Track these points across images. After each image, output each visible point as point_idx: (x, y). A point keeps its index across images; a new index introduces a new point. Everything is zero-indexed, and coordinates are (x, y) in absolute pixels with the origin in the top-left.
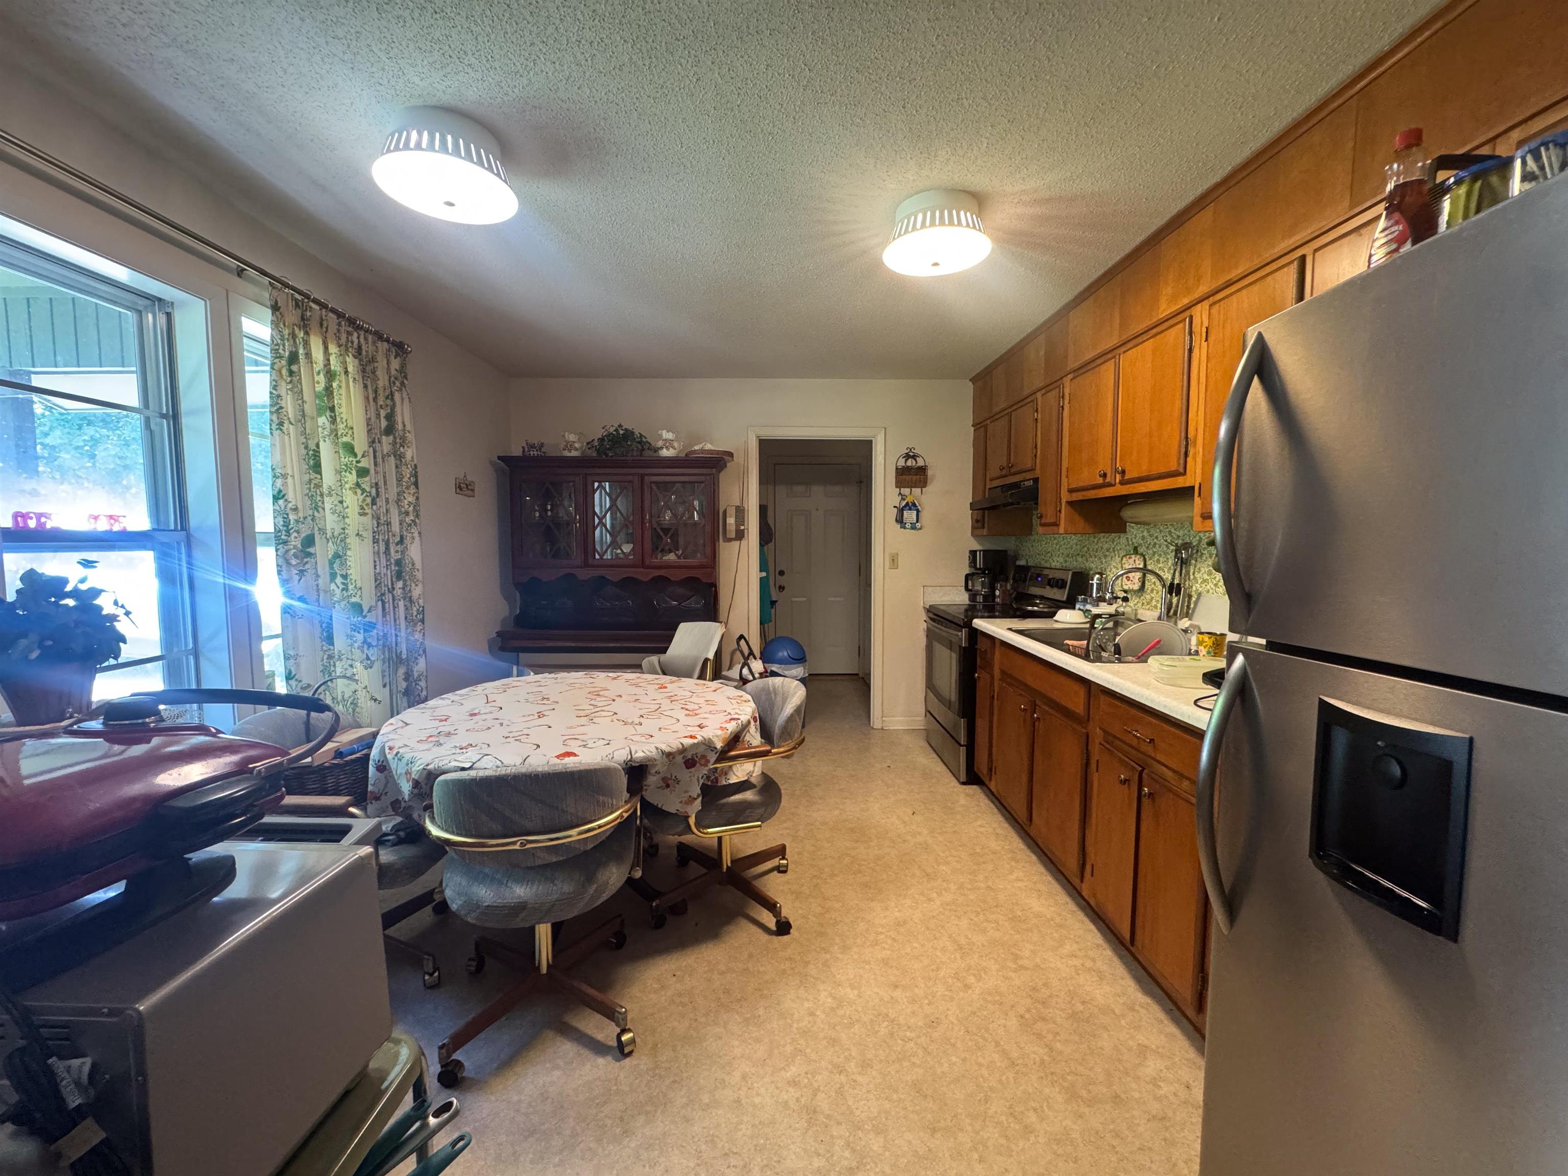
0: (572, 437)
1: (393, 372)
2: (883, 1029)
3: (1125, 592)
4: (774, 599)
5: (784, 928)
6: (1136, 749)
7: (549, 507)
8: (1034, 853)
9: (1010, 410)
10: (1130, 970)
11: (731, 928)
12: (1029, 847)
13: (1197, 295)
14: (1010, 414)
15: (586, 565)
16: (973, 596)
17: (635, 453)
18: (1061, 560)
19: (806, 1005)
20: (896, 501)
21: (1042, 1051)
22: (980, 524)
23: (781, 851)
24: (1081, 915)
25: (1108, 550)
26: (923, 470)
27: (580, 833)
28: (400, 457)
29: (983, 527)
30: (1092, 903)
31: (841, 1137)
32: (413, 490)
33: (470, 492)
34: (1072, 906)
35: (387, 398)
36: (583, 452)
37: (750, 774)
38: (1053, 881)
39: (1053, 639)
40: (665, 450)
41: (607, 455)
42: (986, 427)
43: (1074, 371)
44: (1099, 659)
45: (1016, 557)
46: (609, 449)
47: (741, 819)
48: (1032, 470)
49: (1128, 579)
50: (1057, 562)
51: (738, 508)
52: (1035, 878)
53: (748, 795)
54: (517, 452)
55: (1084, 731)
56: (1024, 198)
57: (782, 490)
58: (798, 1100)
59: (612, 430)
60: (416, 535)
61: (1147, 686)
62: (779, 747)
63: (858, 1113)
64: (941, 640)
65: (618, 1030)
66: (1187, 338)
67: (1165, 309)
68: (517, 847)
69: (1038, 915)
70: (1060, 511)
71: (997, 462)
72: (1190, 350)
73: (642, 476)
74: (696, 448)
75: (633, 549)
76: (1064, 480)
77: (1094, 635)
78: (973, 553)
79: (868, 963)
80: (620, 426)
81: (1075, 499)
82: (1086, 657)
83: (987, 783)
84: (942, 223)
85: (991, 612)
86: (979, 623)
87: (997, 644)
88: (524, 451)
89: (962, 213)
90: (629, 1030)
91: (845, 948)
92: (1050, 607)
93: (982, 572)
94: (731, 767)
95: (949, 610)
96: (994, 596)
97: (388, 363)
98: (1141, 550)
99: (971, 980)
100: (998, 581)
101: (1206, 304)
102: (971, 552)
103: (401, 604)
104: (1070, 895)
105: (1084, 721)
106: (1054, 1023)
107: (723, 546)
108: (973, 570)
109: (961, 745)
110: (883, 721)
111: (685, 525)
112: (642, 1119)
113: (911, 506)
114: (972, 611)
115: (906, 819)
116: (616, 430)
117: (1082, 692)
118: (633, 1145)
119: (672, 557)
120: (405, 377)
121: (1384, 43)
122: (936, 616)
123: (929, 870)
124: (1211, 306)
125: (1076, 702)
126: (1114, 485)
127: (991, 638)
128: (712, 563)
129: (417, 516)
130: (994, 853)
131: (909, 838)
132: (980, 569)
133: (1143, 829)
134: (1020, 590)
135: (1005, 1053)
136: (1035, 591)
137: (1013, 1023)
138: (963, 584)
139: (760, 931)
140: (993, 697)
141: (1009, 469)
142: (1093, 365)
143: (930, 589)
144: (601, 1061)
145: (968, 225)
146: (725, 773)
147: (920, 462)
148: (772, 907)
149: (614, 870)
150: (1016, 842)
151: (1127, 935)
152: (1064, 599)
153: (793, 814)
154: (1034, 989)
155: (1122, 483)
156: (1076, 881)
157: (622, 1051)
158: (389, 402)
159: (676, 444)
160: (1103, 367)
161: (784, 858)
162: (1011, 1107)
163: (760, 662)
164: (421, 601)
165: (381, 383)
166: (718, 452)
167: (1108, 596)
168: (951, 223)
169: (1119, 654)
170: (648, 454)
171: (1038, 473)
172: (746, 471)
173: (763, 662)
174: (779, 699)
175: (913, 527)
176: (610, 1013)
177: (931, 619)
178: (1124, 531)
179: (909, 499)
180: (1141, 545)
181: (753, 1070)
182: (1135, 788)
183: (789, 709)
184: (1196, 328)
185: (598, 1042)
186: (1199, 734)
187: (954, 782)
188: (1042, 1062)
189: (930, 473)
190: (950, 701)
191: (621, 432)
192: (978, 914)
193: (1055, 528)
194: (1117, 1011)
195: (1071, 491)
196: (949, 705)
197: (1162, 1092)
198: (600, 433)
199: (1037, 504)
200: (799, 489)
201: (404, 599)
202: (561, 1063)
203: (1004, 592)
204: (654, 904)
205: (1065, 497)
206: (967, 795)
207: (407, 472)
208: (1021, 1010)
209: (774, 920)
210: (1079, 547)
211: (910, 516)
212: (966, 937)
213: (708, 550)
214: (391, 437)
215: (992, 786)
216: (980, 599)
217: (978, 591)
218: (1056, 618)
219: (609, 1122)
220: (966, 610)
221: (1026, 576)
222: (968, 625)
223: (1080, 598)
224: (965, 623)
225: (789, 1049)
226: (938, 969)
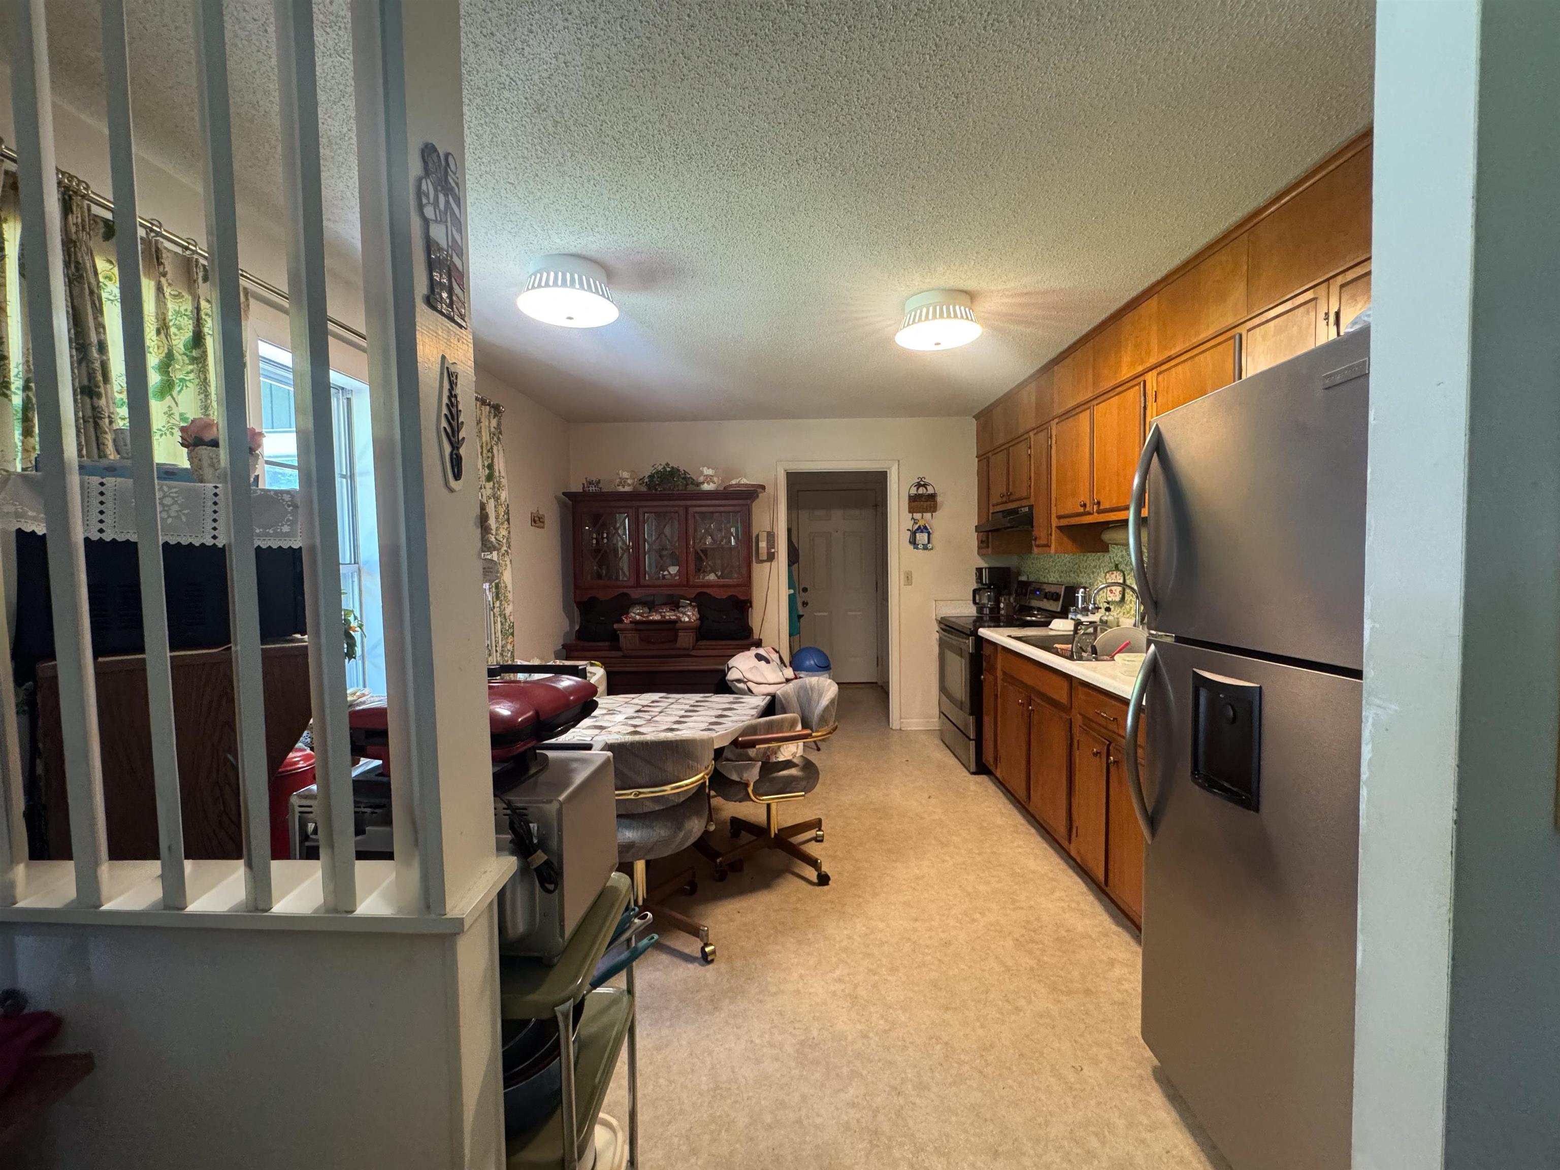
0: (625, 475)
1: (493, 429)
2: (907, 947)
3: (1108, 603)
4: (801, 613)
5: (824, 880)
6: (1105, 728)
7: (605, 535)
8: (1033, 826)
9: (1007, 446)
10: (1107, 910)
11: (780, 880)
12: (1029, 822)
13: (1148, 365)
14: (1008, 449)
15: (638, 585)
16: (980, 610)
17: (680, 488)
18: (1057, 576)
19: (845, 932)
20: (909, 524)
21: (1032, 962)
22: (985, 545)
23: (817, 824)
24: (1070, 872)
25: (1095, 567)
26: (932, 497)
27: (673, 789)
28: (497, 499)
29: (988, 547)
30: (1079, 860)
31: (877, 1012)
32: (506, 526)
33: (542, 524)
34: (1063, 865)
35: (489, 451)
36: (634, 488)
37: (794, 755)
38: (1049, 849)
39: (1046, 644)
40: (706, 485)
41: (656, 490)
42: (988, 459)
43: (1059, 417)
44: (1080, 658)
45: (1019, 573)
46: (659, 485)
47: (788, 790)
48: (1028, 498)
49: (1111, 591)
50: (1053, 578)
51: (768, 533)
52: (1033, 846)
53: (793, 771)
54: (576, 487)
55: (1068, 717)
56: (1007, 293)
57: (804, 515)
58: (843, 990)
59: (660, 468)
60: (508, 562)
61: (1114, 678)
62: (817, 731)
63: (888, 998)
64: (951, 648)
65: (702, 944)
66: (1142, 398)
67: (1126, 373)
68: (632, 797)
69: (1033, 872)
70: (1051, 535)
71: (999, 489)
72: (1145, 408)
73: (687, 508)
74: (734, 482)
75: (679, 571)
76: (1054, 508)
77: (1076, 639)
78: (979, 570)
79: (894, 904)
80: (667, 464)
81: (1062, 524)
82: (1071, 658)
83: (994, 771)
84: (941, 316)
85: (996, 621)
86: (984, 632)
87: (999, 649)
88: (584, 487)
89: (957, 308)
90: (711, 945)
91: (875, 895)
92: (1047, 617)
93: (988, 587)
94: (779, 747)
95: (957, 621)
96: (999, 608)
97: (490, 422)
98: (1121, 567)
99: (978, 916)
100: (1001, 595)
101: (1155, 372)
102: (977, 569)
103: (499, 619)
104: (1062, 858)
105: (1067, 709)
106: (1043, 944)
107: (755, 566)
108: (980, 586)
109: (970, 740)
110: (901, 723)
111: (723, 548)
112: (727, 1001)
113: (923, 529)
114: (979, 621)
115: (924, 801)
116: (664, 468)
117: (1065, 684)
118: (723, 1015)
119: (712, 577)
120: (500, 433)
121: (1260, 201)
122: (947, 627)
123: (943, 840)
124: (1158, 374)
125: (1061, 694)
126: (1092, 514)
127: (994, 644)
128: (747, 583)
129: (509, 547)
130: (999, 827)
131: (926, 815)
132: (986, 584)
133: (1111, 793)
134: (1023, 603)
135: (1003, 963)
136: (1035, 603)
137: (1009, 943)
138: (971, 598)
139: (803, 882)
140: (997, 695)
141: (1008, 497)
142: (1074, 413)
143: (941, 603)
144: (690, 966)
145: (962, 317)
146: (775, 752)
147: (930, 490)
148: (813, 863)
149: (696, 822)
150: (1018, 819)
151: (1101, 877)
152: (1059, 610)
153: (825, 798)
154: (1028, 922)
155: (1099, 512)
156: (1065, 844)
157: (706, 959)
158: (490, 454)
159: (715, 479)
160: (1081, 415)
161: (820, 830)
162: (1006, 995)
163: (791, 669)
164: (511, 618)
165: (484, 440)
166: (753, 485)
167: (1091, 606)
168: (949, 316)
169: (1096, 654)
170: (690, 487)
171: (1032, 501)
172: (776, 500)
173: (794, 670)
174: (815, 695)
175: (925, 548)
176: (695, 931)
177: (943, 629)
178: (1107, 551)
179: (921, 523)
180: (1121, 563)
181: (807, 972)
182: (1104, 760)
183: (825, 701)
184: (1149, 391)
185: (686, 954)
186: (1126, 702)
187: (967, 773)
188: (1032, 969)
189: (939, 499)
190: (962, 702)
191: (668, 469)
192: (984, 871)
193: (1047, 549)
194: (1094, 936)
195: (1059, 517)
196: (961, 706)
197: (1123, 987)
198: (647, 471)
199: (1032, 527)
200: (819, 513)
201: (500, 615)
202: (660, 967)
203: (1007, 605)
204: (718, 861)
205: (1055, 523)
206: (976, 782)
207: (502, 510)
208: (1017, 935)
209: (816, 873)
210: (1071, 565)
211: (922, 538)
212: (974, 887)
213: (744, 571)
214: (491, 483)
215: (998, 775)
216: (986, 611)
217: (984, 604)
218: (1051, 626)
219: (703, 1003)
220: (975, 622)
221: (1026, 591)
222: (974, 633)
223: (1072, 609)
224: (971, 632)
225: (834, 960)
226: (951, 908)
